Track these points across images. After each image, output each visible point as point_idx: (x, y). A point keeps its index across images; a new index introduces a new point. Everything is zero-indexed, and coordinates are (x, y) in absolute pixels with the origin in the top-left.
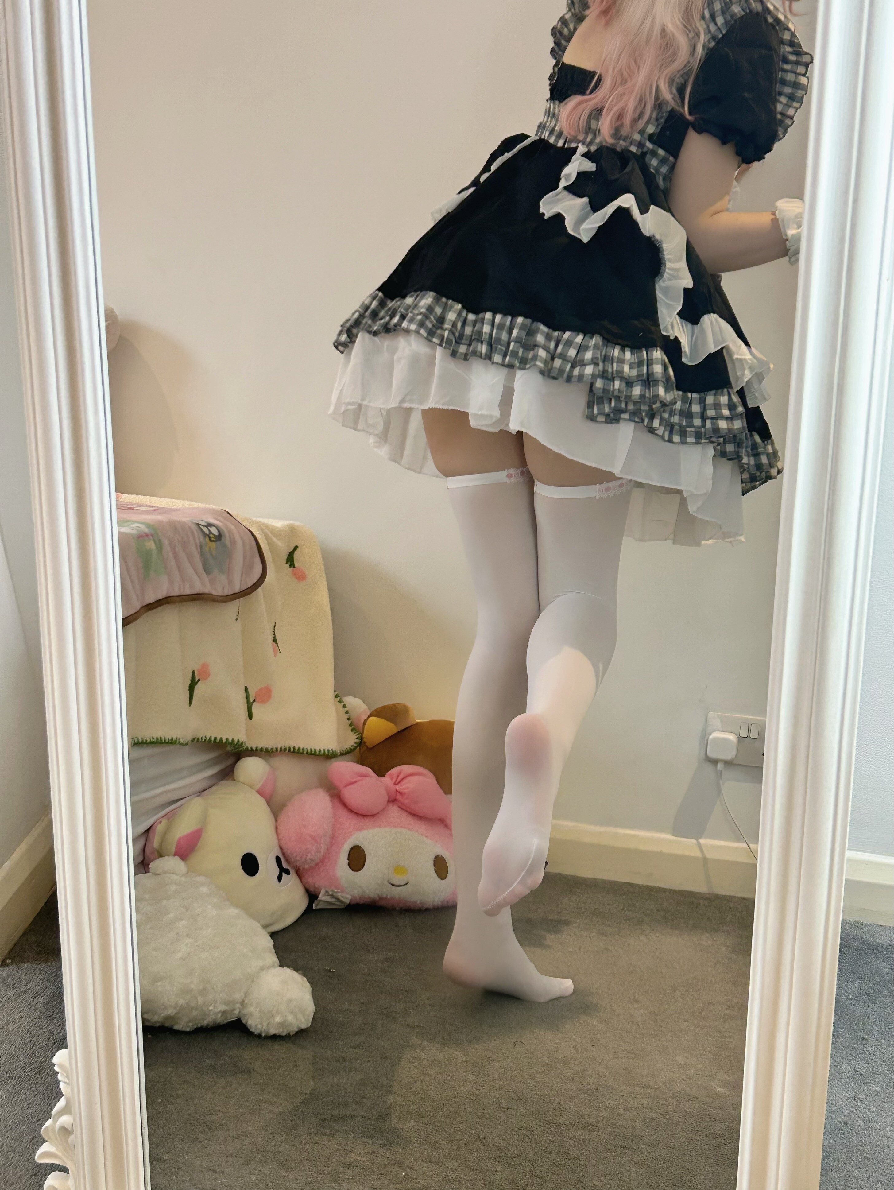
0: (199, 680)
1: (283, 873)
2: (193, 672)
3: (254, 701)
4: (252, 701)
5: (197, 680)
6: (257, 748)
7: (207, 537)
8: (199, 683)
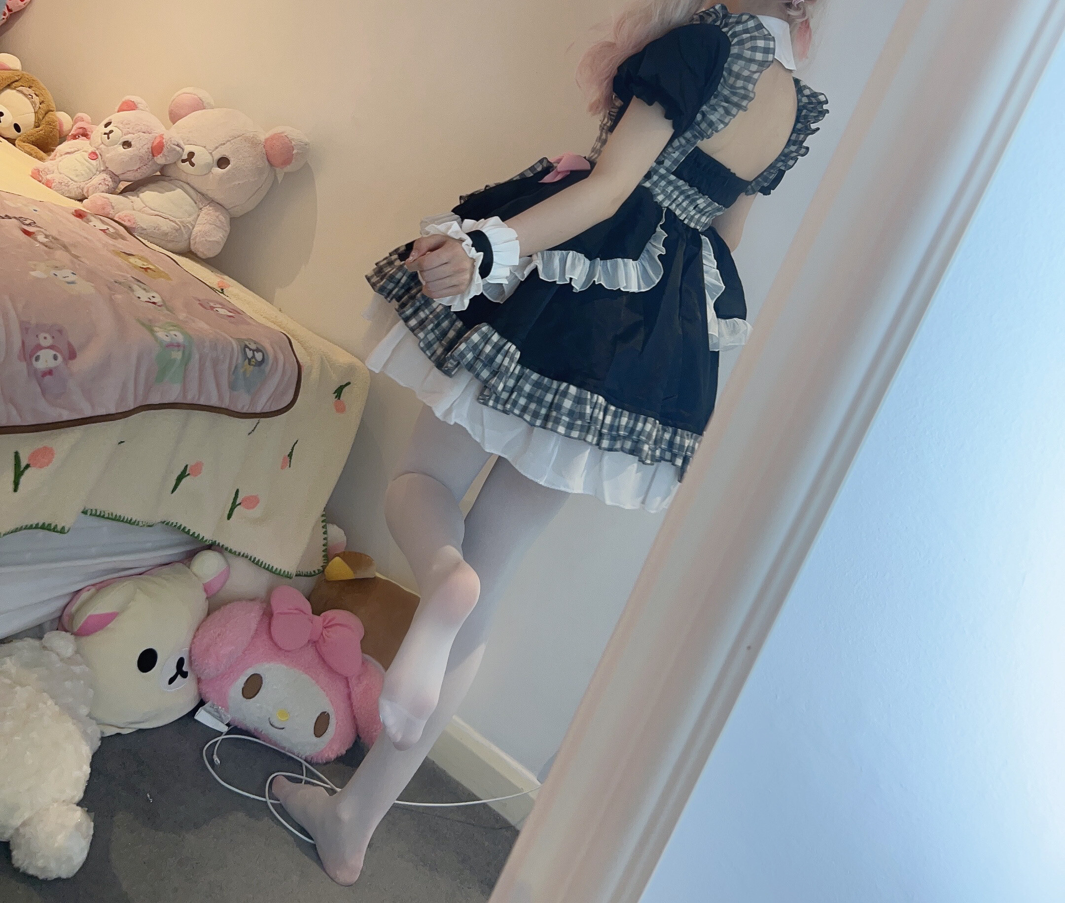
0: (189, 475)
1: (179, 675)
2: (187, 466)
3: (240, 504)
4: (237, 503)
5: (187, 474)
6: (223, 545)
7: (247, 360)
8: (189, 477)
